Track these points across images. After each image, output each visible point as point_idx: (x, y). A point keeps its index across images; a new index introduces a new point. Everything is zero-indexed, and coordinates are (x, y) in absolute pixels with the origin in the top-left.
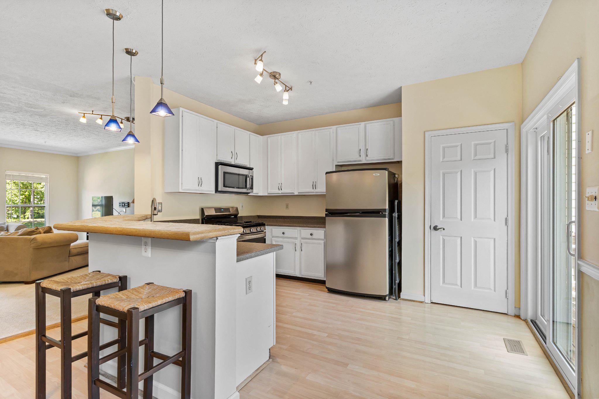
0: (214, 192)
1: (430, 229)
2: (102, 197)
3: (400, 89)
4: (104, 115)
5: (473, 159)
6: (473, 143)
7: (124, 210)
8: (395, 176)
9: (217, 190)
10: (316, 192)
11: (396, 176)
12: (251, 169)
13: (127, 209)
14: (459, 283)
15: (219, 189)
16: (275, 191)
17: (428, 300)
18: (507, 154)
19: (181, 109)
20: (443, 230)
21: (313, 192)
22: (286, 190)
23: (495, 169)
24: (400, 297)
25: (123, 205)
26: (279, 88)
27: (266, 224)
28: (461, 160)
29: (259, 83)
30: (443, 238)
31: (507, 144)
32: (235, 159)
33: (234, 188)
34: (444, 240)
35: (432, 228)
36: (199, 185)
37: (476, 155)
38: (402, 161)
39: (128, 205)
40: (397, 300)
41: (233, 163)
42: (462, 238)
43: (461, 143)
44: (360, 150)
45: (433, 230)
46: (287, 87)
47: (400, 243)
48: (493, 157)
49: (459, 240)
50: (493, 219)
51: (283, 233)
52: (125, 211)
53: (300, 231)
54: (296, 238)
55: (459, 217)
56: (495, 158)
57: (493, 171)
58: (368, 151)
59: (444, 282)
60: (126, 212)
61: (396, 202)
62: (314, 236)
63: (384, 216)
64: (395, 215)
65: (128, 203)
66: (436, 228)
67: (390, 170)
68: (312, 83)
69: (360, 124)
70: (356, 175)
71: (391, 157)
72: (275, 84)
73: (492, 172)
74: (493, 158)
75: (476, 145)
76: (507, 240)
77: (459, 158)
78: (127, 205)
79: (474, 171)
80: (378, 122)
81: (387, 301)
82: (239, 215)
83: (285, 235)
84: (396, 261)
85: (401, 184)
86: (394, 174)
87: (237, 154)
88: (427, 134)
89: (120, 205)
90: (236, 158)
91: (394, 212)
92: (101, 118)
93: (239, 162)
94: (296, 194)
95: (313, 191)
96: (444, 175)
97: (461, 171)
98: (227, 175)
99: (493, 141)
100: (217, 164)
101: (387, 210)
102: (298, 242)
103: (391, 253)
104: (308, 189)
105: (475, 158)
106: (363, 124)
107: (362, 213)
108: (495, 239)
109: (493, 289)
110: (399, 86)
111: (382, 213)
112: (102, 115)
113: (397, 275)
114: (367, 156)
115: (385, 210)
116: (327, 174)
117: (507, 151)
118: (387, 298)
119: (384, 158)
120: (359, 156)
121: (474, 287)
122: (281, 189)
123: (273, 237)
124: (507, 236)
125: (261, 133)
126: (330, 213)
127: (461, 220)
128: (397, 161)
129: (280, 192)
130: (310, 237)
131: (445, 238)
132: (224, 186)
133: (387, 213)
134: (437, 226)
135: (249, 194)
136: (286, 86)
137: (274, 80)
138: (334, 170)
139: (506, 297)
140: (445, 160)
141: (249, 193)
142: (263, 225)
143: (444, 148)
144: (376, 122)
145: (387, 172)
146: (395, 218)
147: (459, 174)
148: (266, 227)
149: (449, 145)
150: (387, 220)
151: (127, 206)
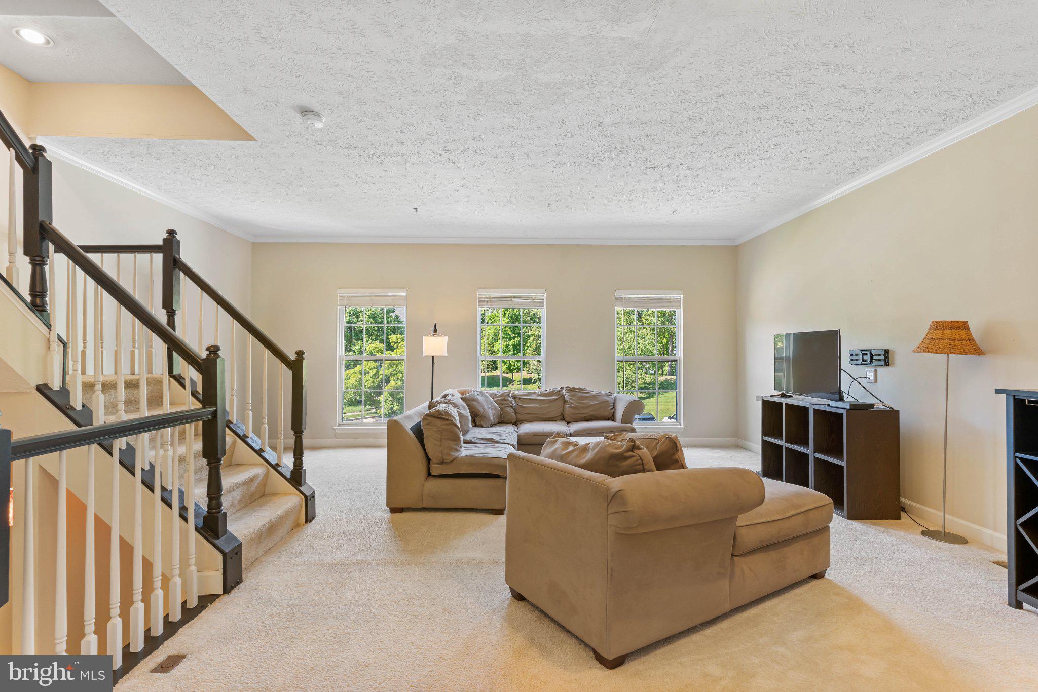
2: (787, 335)
7: (871, 375)
13: (881, 370)
25: (867, 357)
39: (887, 358)
52: (872, 378)
60: (876, 381)
65: (887, 351)
78: (882, 357)
89: (854, 357)
151: (883, 363)
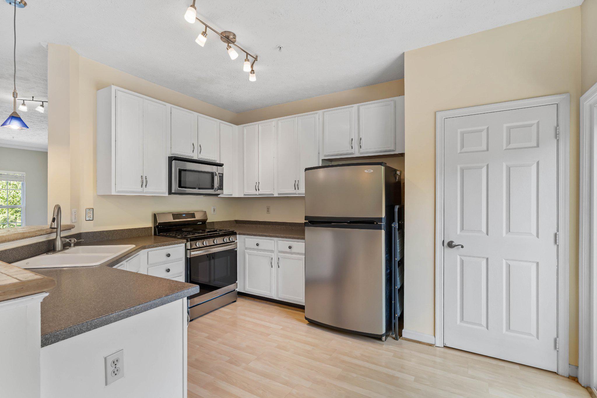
0: (167, 195)
1: (443, 245)
3: (402, 56)
4: (45, 102)
5: (504, 148)
6: (505, 125)
8: (396, 173)
9: (170, 192)
10: (299, 194)
11: (398, 173)
12: (221, 165)
14: (484, 323)
15: (173, 191)
16: (251, 192)
17: (439, 343)
18: (558, 141)
19: (114, 88)
20: (461, 247)
21: (295, 194)
22: (265, 191)
23: (538, 163)
24: (401, 336)
26: (233, 54)
27: (238, 233)
28: (488, 150)
29: (202, 45)
30: (461, 259)
31: (558, 125)
32: (199, 153)
33: (195, 188)
34: (462, 262)
35: (446, 244)
36: (142, 185)
37: (509, 142)
38: (404, 154)
40: (397, 339)
41: (195, 158)
42: (489, 260)
43: (487, 127)
44: (352, 140)
45: (446, 247)
46: (248, 56)
47: (401, 263)
48: (535, 145)
49: (484, 262)
50: (535, 233)
51: (257, 245)
53: (277, 242)
54: (272, 251)
55: (484, 230)
56: (538, 146)
57: (535, 165)
58: (362, 140)
59: (462, 319)
61: (397, 208)
62: (293, 250)
63: (380, 228)
64: (395, 225)
66: (450, 245)
67: (388, 165)
68: (282, 49)
69: (353, 107)
70: (348, 171)
71: (392, 148)
72: (228, 49)
73: (534, 167)
74: (536, 147)
75: (509, 129)
76: (558, 266)
77: (484, 147)
79: (507, 166)
80: (374, 103)
81: (383, 341)
82: (208, 221)
83: (260, 247)
84: (396, 287)
85: (404, 183)
86: (395, 171)
87: (200, 146)
88: (439, 115)
90: (199, 151)
91: (394, 221)
92: (42, 106)
93: (204, 156)
94: (276, 195)
95: (294, 192)
96: (462, 171)
97: (488, 166)
98: (183, 173)
99: (536, 121)
100: (171, 159)
101: (383, 220)
102: (274, 256)
103: (389, 276)
104: (289, 190)
105: (508, 147)
106: (355, 106)
107: (351, 222)
108: (538, 264)
109: (535, 334)
110: (401, 53)
111: (377, 223)
112: (43, 102)
113: (398, 305)
114: (361, 148)
115: (380, 219)
116: (307, 171)
117: (556, 135)
118: (384, 338)
119: (380, 149)
120: (351, 148)
121: (507, 330)
122: (259, 190)
123: (246, 248)
124: (556, 260)
125: (237, 122)
126: (310, 222)
127: (487, 234)
128: (399, 154)
129: (257, 193)
130: (289, 250)
131: (463, 258)
132: (180, 186)
133: (383, 224)
134: (452, 242)
135: (219, 196)
136: (247, 54)
137: (226, 44)
138: (320, 165)
139: (555, 347)
140: (465, 150)
141: (219, 194)
142: (234, 234)
143: (462, 134)
144: (372, 104)
145: (383, 168)
146: (395, 230)
147: (484, 170)
148: (238, 236)
149: (470, 129)
150: (383, 232)
